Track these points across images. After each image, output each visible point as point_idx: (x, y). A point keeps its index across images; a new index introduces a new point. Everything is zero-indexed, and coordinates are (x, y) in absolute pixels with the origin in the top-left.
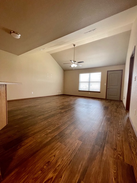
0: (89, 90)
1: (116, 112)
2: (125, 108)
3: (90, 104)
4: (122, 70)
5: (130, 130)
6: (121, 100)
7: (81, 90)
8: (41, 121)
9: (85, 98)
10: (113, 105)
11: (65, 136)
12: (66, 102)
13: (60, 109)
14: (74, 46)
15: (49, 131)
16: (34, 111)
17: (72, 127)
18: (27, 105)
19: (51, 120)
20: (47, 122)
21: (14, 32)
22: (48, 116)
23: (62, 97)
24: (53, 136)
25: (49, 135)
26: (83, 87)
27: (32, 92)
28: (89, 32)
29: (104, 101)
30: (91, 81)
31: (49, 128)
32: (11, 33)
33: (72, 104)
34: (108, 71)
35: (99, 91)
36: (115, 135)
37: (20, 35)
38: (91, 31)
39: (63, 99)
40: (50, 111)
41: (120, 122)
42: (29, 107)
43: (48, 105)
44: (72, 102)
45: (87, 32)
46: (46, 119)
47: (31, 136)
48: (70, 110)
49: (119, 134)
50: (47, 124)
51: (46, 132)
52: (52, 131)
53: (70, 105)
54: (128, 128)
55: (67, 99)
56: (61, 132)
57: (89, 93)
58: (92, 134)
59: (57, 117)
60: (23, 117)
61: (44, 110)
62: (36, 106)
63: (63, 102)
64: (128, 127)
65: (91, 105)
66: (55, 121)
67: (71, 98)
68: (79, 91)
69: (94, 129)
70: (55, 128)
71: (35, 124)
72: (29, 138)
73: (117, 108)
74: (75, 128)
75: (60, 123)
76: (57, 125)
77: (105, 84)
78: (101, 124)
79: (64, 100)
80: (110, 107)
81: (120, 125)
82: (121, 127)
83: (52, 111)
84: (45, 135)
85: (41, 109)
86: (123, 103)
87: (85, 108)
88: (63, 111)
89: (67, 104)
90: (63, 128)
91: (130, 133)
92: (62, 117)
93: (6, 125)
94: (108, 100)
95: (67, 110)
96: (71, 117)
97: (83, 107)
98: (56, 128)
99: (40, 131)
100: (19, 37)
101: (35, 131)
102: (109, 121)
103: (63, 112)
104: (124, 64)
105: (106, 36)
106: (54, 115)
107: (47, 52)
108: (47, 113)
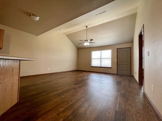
0: (101, 66)
1: (130, 88)
2: (137, 83)
3: (103, 79)
4: (131, 48)
5: (149, 108)
6: (132, 75)
7: (93, 66)
8: (54, 97)
9: (98, 74)
10: (125, 79)
11: (78, 116)
12: (80, 77)
13: (74, 84)
14: (87, 27)
15: (62, 109)
16: (48, 87)
17: (86, 105)
18: (42, 81)
19: (64, 97)
20: (60, 99)
21: (33, 15)
22: (62, 92)
23: (76, 73)
24: (65, 117)
25: (61, 115)
26: (95, 63)
27: (49, 68)
28: (100, 14)
29: (115, 76)
30: (102, 58)
31: (62, 105)
32: (30, 15)
33: (86, 80)
34: (117, 49)
35: (110, 66)
36: (135, 115)
37: (39, 18)
38: (102, 13)
39: (77, 74)
40: (64, 87)
41: (136, 98)
42: (44, 82)
43: (63, 80)
44: (85, 78)
45: (98, 14)
46: (59, 95)
47: (41, 117)
48: (84, 85)
49: (139, 113)
50: (60, 101)
51: (59, 111)
52: (65, 109)
53: (83, 80)
54: (147, 106)
55: (81, 74)
56: (74, 111)
57: (101, 68)
58: (109, 113)
59: (70, 93)
60: (36, 94)
61: (58, 85)
62: (51, 81)
63: (77, 78)
64: (146, 104)
65: (104, 81)
66: (68, 97)
67: (85, 73)
68: (92, 67)
69: (110, 107)
70: (68, 106)
71: (47, 101)
72: (38, 118)
73: (130, 83)
74: (89, 106)
75: (74, 100)
76: (70, 103)
77: (116, 60)
78: (117, 100)
79: (78, 76)
80: (122, 82)
81: (138, 101)
82: (139, 104)
83: (66, 87)
84: (56, 115)
85: (56, 85)
86: (134, 78)
87: (98, 83)
88: (77, 86)
89: (81, 79)
90: (77, 106)
91: (151, 111)
92: (75, 93)
93: (17, 102)
94: (119, 75)
95: (81, 85)
96: (85, 93)
97: (97, 82)
98: (70, 106)
99: (52, 110)
100: (38, 19)
101: (47, 110)
102: (124, 98)
103: (77, 88)
104: (132, 42)
105: (115, 18)
106: (67, 91)
107: (63, 33)
108: (60, 89)
